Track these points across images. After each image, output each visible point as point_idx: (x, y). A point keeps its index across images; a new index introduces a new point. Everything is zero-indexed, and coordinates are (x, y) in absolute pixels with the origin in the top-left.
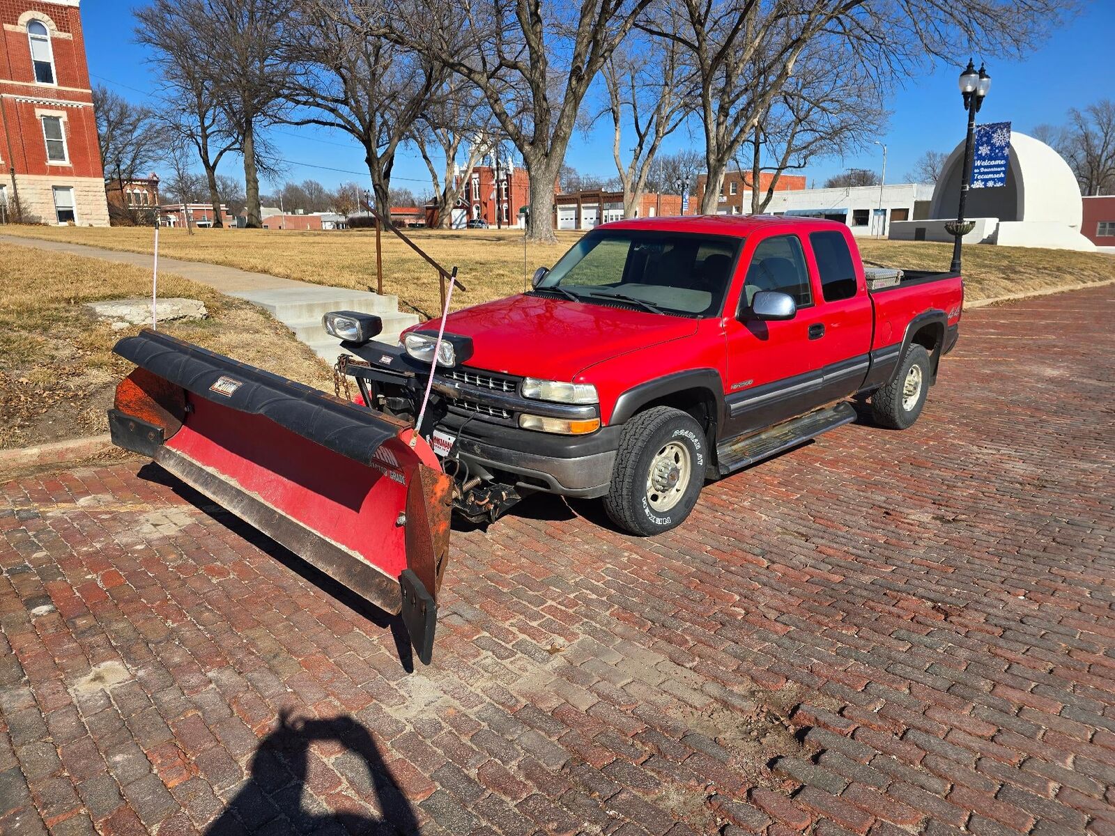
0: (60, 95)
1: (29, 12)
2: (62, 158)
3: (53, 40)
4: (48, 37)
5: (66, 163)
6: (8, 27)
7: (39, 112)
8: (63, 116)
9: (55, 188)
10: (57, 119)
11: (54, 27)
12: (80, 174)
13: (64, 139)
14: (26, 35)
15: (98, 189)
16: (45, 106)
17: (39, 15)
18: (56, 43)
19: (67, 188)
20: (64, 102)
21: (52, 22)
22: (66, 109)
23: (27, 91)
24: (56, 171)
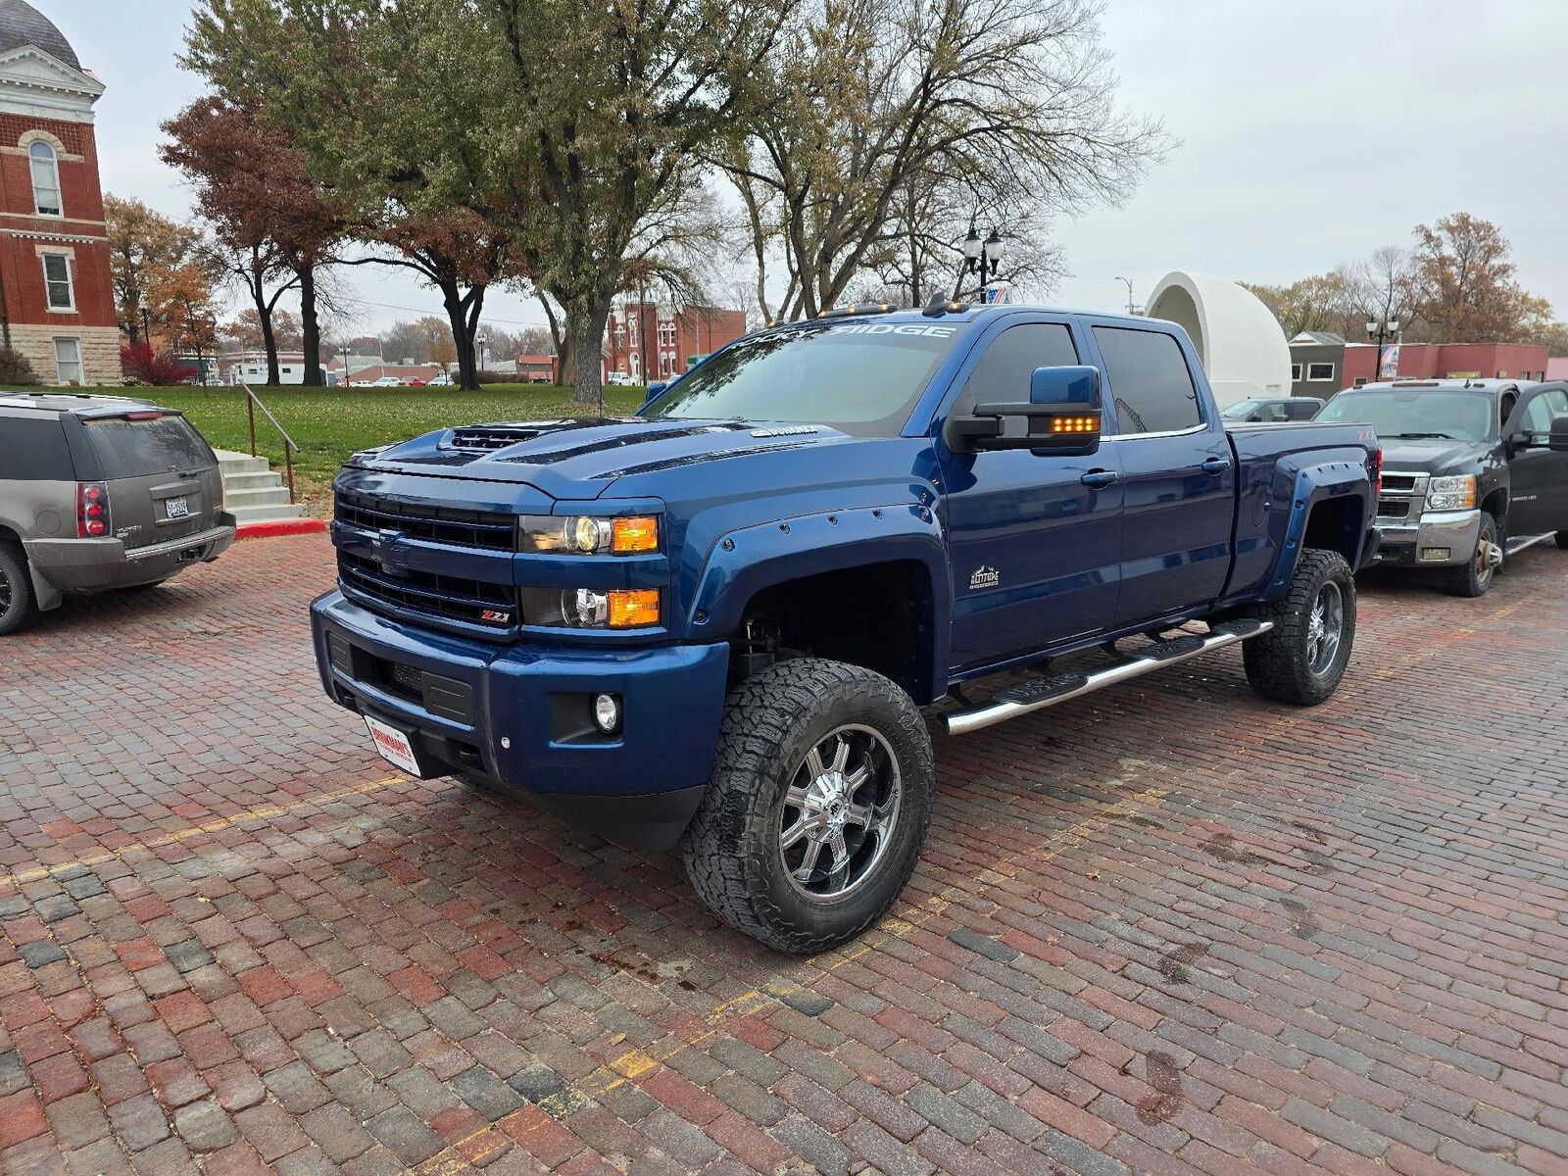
0: (66, 228)
1: (32, 131)
2: (67, 303)
3: (61, 163)
4: (55, 159)
5: (72, 309)
6: (6, 149)
7: (40, 249)
8: (69, 254)
9: (59, 340)
10: (62, 258)
11: (62, 148)
12: (89, 323)
13: (70, 280)
14: (27, 159)
15: (110, 341)
16: (47, 242)
17: (44, 135)
18: (63, 166)
19: (71, 341)
20: (71, 237)
21: (59, 143)
22: (73, 244)
23: (27, 225)
24: (58, 319)
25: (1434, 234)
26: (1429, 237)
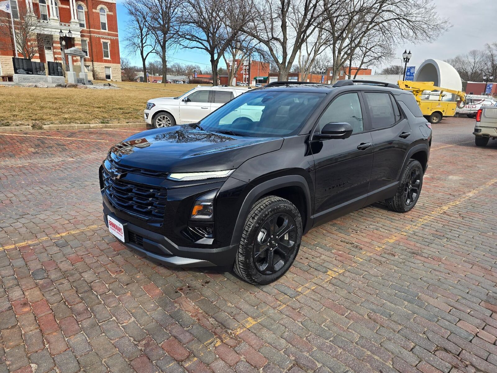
0: (109, 34)
1: (101, 5)
2: (108, 57)
3: (107, 15)
4: (106, 14)
5: (109, 58)
6: (94, 10)
7: (102, 41)
8: (109, 42)
9: (106, 67)
10: (107, 43)
11: (108, 10)
12: (113, 63)
13: (109, 50)
14: (99, 13)
15: (118, 68)
16: (103, 38)
17: (103, 6)
18: (108, 16)
19: (109, 68)
20: (109, 37)
21: (107, 9)
22: (110, 39)
23: (99, 33)
24: (106, 61)
25: (491, 46)
26: (489, 47)
